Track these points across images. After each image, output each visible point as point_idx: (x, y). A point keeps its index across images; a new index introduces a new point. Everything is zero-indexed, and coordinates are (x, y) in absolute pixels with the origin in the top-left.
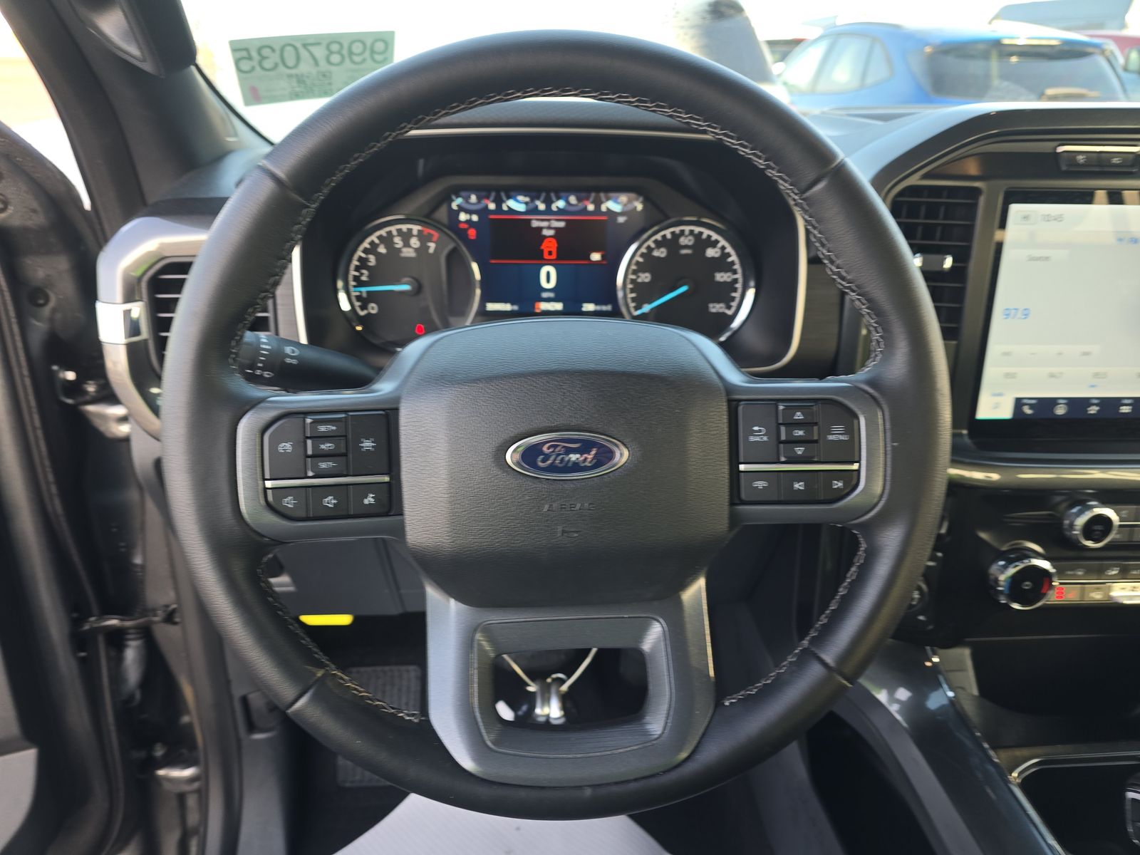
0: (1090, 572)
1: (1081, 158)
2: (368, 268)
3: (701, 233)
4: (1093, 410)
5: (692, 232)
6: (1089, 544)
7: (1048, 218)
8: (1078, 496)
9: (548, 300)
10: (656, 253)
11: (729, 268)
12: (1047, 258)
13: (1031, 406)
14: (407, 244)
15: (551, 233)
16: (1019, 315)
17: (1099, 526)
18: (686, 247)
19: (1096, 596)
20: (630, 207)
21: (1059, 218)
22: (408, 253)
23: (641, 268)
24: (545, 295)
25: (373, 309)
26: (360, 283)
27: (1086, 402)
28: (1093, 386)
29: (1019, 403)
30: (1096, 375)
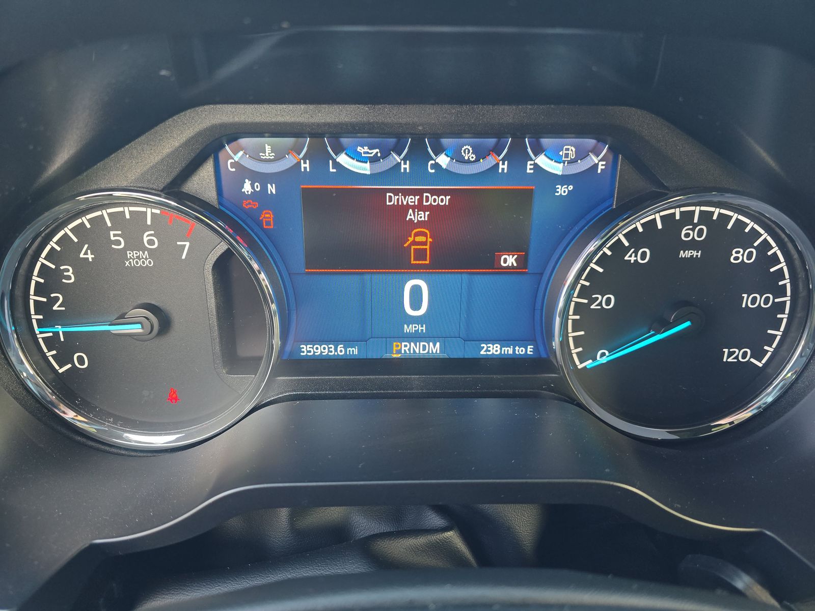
2: (62, 289)
3: (725, 219)
5: (706, 217)
9: (415, 337)
10: (630, 257)
11: (772, 285)
14: (135, 243)
15: (423, 216)
18: (693, 245)
20: (582, 166)
22: (137, 259)
23: (597, 284)
24: (408, 329)
25: (81, 361)
26: (49, 317)
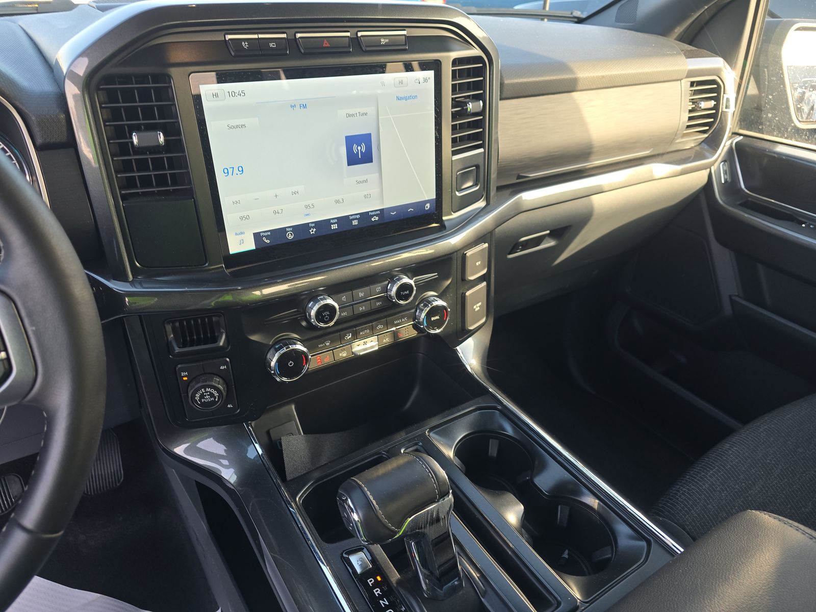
0: (333, 341)
1: (245, 45)
4: (313, 231)
6: (322, 325)
7: (232, 94)
8: (312, 294)
12: (243, 126)
13: (267, 237)
16: (236, 171)
17: (326, 312)
19: (344, 355)
21: (242, 93)
27: (306, 226)
28: (307, 215)
29: (257, 236)
30: (307, 207)
